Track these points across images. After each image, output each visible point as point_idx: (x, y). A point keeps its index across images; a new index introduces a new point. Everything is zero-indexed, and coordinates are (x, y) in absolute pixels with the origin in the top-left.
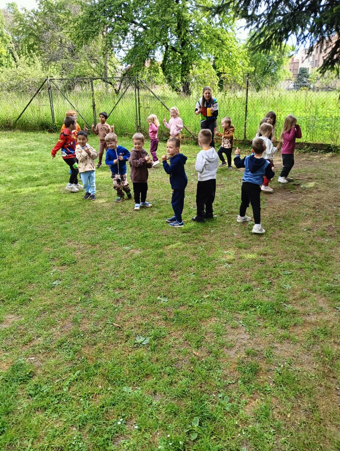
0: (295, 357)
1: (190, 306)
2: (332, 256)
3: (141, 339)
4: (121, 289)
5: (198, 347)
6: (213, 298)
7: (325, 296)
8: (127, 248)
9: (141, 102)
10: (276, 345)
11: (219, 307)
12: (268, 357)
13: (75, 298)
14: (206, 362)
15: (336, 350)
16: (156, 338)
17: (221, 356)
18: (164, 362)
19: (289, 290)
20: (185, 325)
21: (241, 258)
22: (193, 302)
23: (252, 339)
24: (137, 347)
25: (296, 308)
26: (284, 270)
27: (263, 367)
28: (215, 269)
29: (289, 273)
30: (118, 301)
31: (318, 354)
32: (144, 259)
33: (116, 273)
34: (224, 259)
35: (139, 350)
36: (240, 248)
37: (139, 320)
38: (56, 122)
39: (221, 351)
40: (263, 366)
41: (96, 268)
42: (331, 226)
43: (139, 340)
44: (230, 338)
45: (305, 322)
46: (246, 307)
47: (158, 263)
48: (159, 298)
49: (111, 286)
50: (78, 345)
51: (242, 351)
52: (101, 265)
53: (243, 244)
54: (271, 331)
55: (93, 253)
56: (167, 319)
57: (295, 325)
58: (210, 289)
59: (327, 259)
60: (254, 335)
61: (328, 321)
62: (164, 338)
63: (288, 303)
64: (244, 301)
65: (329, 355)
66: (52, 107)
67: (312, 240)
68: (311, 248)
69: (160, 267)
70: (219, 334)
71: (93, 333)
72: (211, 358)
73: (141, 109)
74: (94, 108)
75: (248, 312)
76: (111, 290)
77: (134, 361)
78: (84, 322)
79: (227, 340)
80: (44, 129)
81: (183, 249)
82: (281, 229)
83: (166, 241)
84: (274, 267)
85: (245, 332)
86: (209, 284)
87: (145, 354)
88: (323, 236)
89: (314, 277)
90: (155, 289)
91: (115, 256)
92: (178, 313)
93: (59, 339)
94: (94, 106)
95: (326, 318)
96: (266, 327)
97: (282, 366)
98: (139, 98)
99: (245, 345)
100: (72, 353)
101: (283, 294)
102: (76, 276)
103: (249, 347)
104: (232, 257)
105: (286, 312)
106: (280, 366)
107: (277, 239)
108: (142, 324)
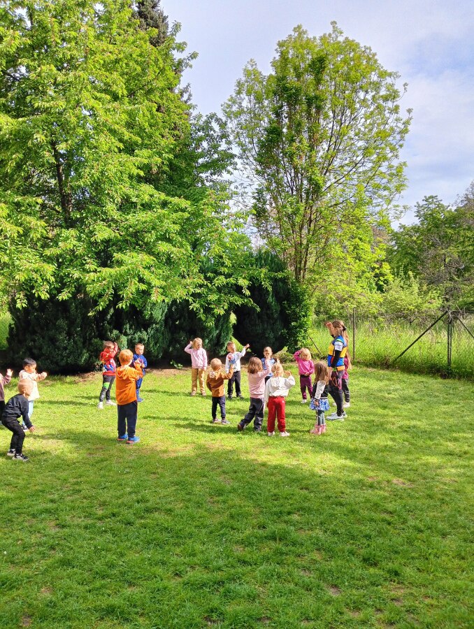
66: (449, 344)
80: (434, 374)
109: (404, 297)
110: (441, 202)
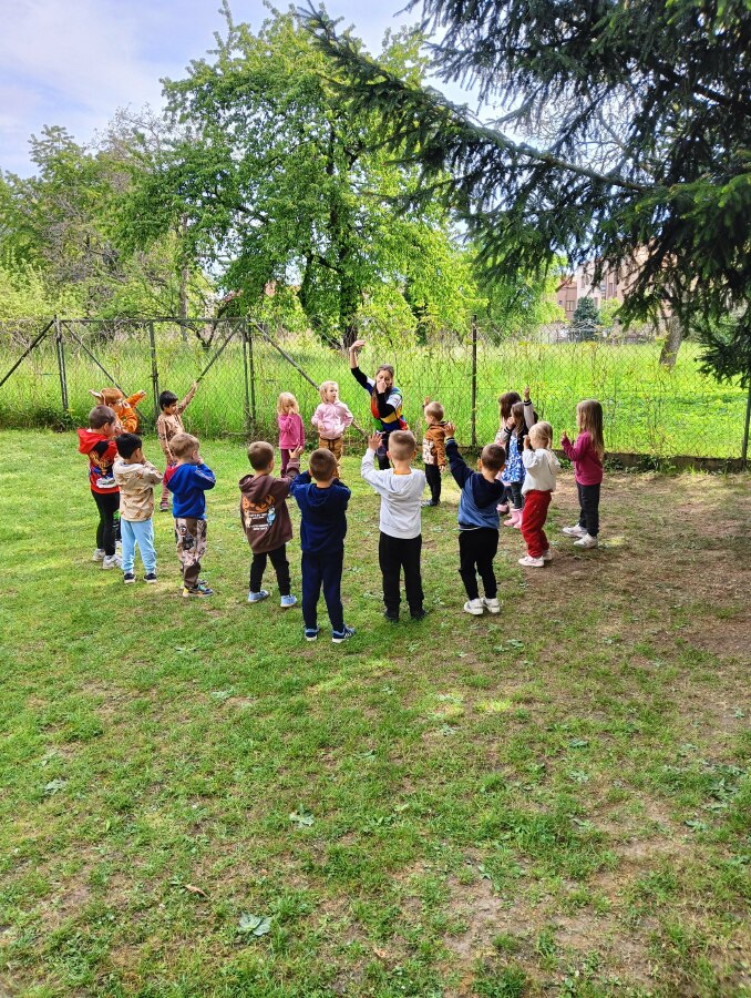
0: (605, 949)
1: (366, 834)
2: (670, 700)
3: (252, 921)
4: (204, 796)
5: (384, 938)
6: (417, 812)
7: (661, 795)
8: (221, 694)
9: (256, 370)
10: (562, 922)
11: (432, 833)
12: (545, 953)
13: (98, 823)
14: (405, 974)
15: (693, 926)
16: (286, 918)
17: (439, 956)
18: (306, 980)
19: (584, 785)
20: (353, 883)
21: (476, 711)
22: (373, 823)
23: (507, 910)
24: (242, 942)
25: (603, 828)
26: (571, 737)
27: (535, 978)
28: (421, 740)
29: (581, 743)
30: (197, 826)
31: (656, 940)
32: (261, 719)
33: (194, 757)
34: (438, 714)
35: (246, 952)
36: (474, 686)
37: (247, 874)
38: (70, 409)
39: (437, 943)
40: (535, 976)
41: (149, 746)
42: (663, 631)
43: (248, 924)
44: (459, 908)
45: (622, 860)
46: (491, 831)
47: (291, 729)
48: (293, 816)
49: (182, 789)
50: (101, 943)
51: (486, 940)
52: (160, 739)
53: (480, 677)
54: (548, 887)
55: (141, 710)
56: (312, 867)
57: (601, 870)
58: (410, 790)
59: (661, 708)
60: (512, 899)
61: (671, 857)
62: (304, 917)
63: (582, 815)
64: (487, 816)
65: (680, 940)
66: (63, 377)
67: (626, 666)
68: (624, 683)
69: (296, 739)
70: (433, 902)
71: (137, 910)
72: (414, 963)
73: (257, 383)
74: (155, 381)
75: (496, 843)
76: (182, 801)
77: (235, 978)
78: (115, 884)
79: (451, 915)
80: (42, 424)
81: (349, 693)
82: (559, 642)
83: (310, 675)
84: (549, 730)
85: (492, 893)
86: (408, 776)
87: (261, 960)
88: (648, 654)
89: (635, 750)
90: (284, 795)
91: (193, 715)
92: (337, 854)
93: (57, 930)
94: (155, 376)
95: (666, 849)
96: (537, 879)
97: (577, 973)
98: (252, 361)
99: (491, 925)
100: (85, 966)
101: (572, 796)
102: (101, 767)
103: (503, 930)
104: (455, 710)
105: (580, 839)
106: (572, 975)
107: (552, 665)
108: (254, 884)
109: (18, 303)
110: (73, 141)
